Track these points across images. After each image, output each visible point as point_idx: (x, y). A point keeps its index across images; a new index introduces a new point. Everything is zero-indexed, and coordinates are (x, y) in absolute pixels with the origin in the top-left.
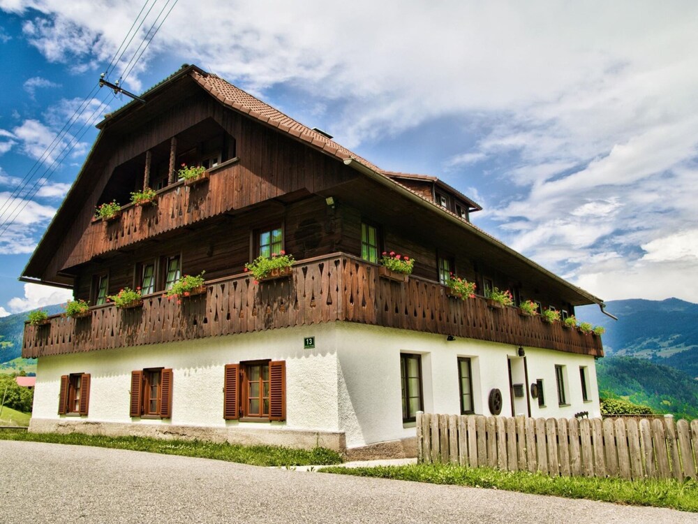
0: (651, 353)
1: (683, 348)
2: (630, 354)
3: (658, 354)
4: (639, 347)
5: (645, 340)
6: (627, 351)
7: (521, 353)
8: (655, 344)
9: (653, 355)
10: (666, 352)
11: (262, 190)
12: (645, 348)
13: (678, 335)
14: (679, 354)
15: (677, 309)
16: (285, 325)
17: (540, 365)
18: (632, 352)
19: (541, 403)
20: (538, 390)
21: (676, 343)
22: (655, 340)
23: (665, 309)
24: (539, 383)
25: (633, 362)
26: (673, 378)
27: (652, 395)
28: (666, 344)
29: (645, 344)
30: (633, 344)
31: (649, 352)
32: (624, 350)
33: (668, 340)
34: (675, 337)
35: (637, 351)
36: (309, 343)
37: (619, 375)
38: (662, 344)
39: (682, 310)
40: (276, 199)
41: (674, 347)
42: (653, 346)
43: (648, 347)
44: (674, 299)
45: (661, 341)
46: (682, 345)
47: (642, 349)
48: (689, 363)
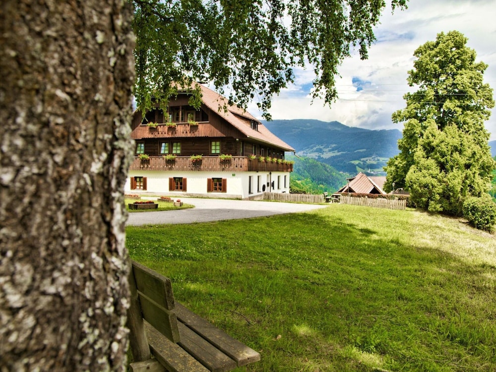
0: (318, 155)
1: (336, 153)
2: (305, 155)
3: (322, 156)
4: (311, 150)
5: (315, 146)
6: (304, 153)
7: (270, 174)
8: (321, 149)
9: (319, 156)
10: (327, 155)
11: (217, 133)
12: (315, 152)
13: (335, 145)
14: (333, 156)
15: (337, 129)
16: (229, 170)
17: (275, 176)
18: (307, 153)
19: (273, 188)
20: (273, 185)
21: (333, 150)
22: (321, 147)
23: (330, 128)
24: (273, 183)
25: (307, 160)
26: (328, 171)
27: (314, 181)
28: (327, 150)
29: (315, 149)
30: (308, 148)
31: (317, 154)
32: (302, 152)
33: (328, 147)
34: (333, 146)
35: (310, 153)
36: (234, 175)
37: (297, 167)
38: (325, 150)
39: (339, 129)
40: (223, 137)
41: (331, 152)
42: (320, 151)
43: (316, 151)
44: (336, 122)
45: (324, 148)
46: (336, 151)
47: (313, 152)
48: (338, 163)
